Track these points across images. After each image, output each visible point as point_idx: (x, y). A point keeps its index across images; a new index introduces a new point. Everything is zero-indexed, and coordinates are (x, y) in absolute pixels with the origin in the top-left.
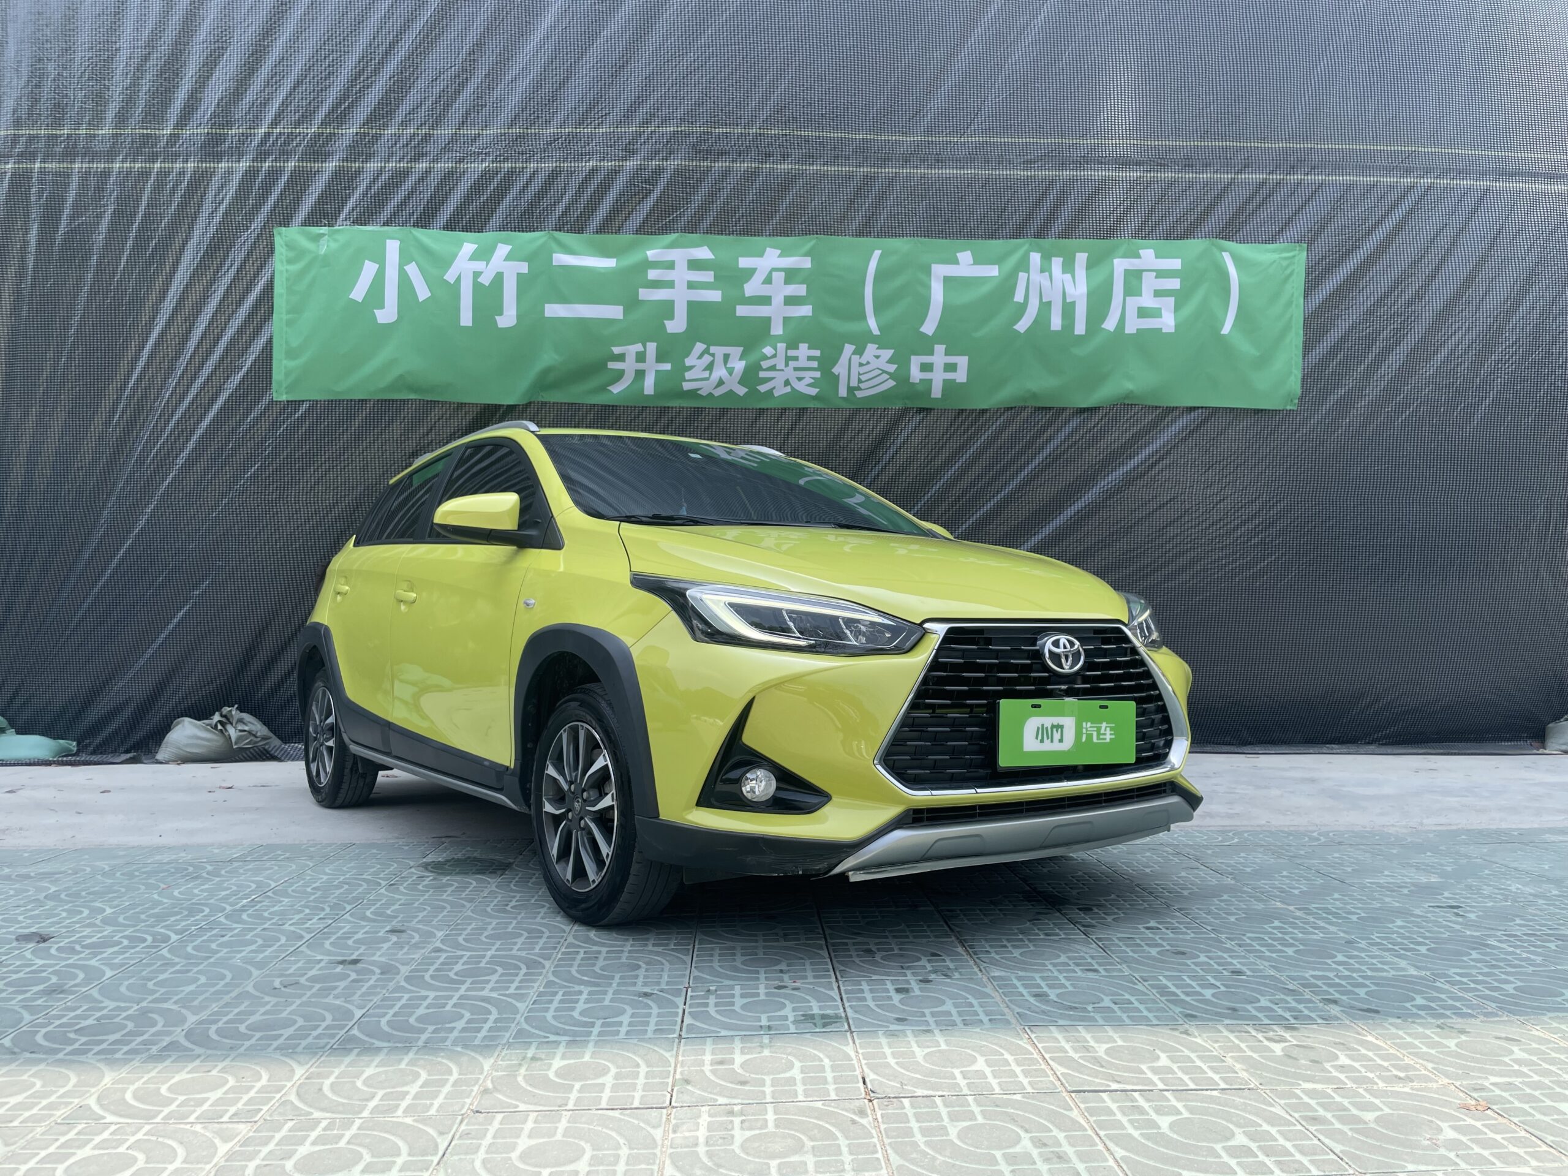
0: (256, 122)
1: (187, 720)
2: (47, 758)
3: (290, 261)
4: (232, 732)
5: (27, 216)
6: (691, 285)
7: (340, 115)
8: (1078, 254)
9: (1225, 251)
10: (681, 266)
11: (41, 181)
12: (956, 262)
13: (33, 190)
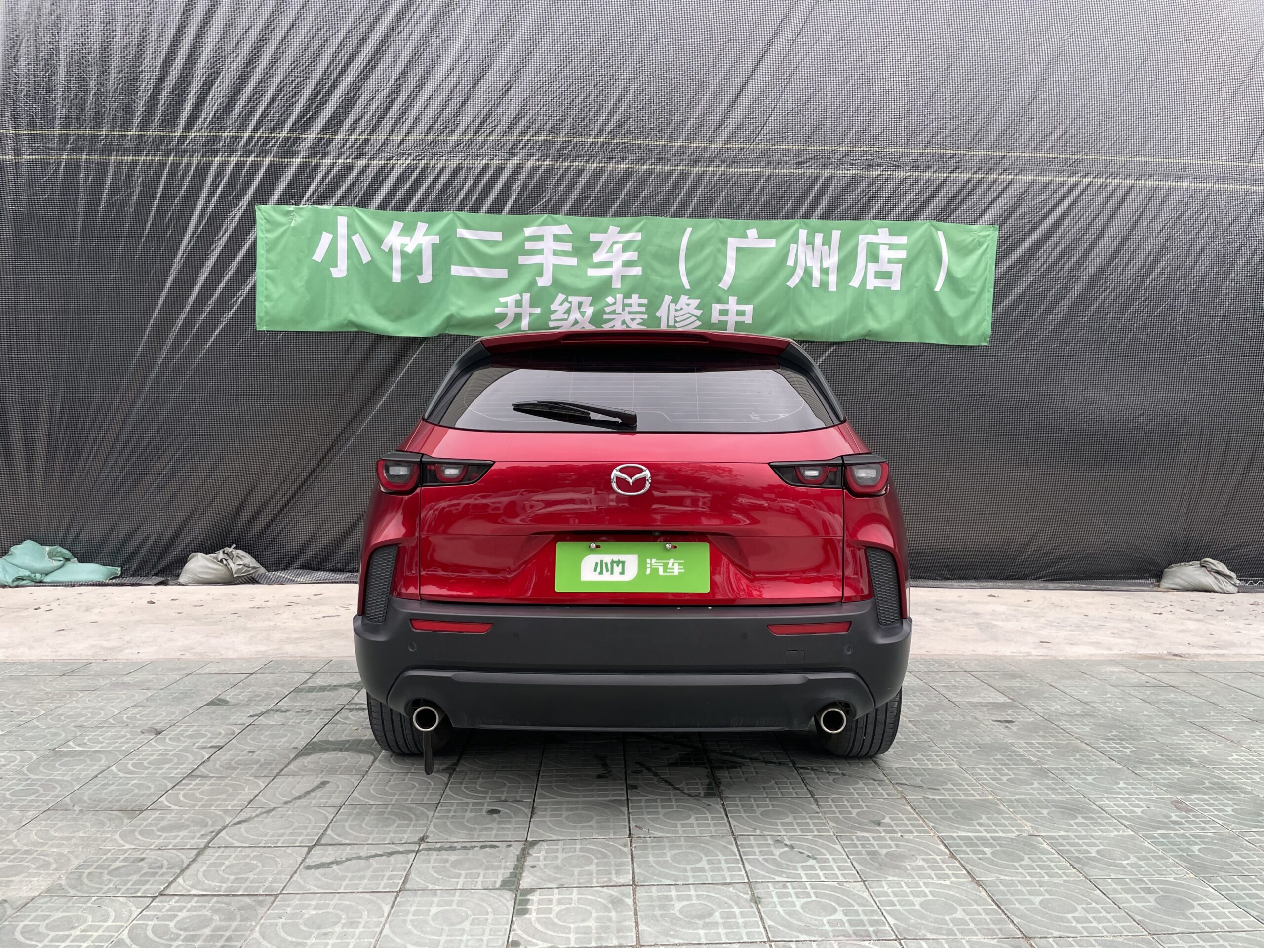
0: (242, 128)
1: (200, 554)
2: (101, 580)
3: (267, 231)
4: (232, 565)
5: (77, 194)
6: (555, 253)
7: (303, 123)
8: (834, 231)
9: (939, 230)
10: (549, 238)
11: (88, 169)
12: (745, 236)
13: (82, 175)
